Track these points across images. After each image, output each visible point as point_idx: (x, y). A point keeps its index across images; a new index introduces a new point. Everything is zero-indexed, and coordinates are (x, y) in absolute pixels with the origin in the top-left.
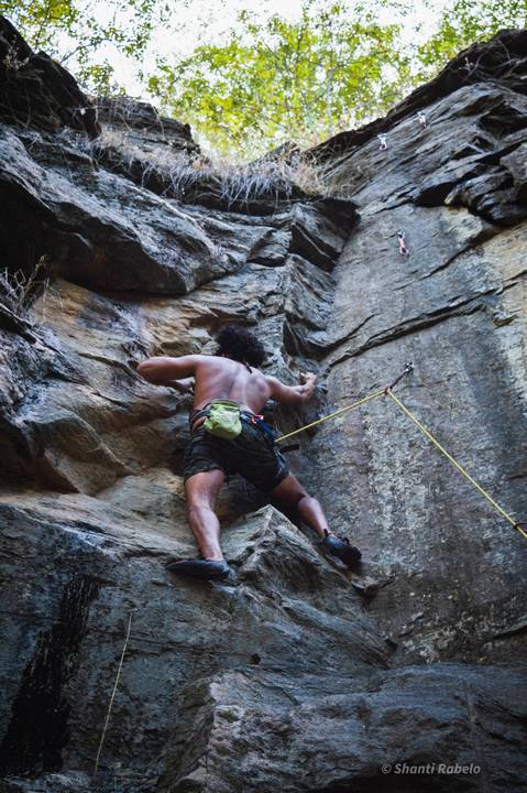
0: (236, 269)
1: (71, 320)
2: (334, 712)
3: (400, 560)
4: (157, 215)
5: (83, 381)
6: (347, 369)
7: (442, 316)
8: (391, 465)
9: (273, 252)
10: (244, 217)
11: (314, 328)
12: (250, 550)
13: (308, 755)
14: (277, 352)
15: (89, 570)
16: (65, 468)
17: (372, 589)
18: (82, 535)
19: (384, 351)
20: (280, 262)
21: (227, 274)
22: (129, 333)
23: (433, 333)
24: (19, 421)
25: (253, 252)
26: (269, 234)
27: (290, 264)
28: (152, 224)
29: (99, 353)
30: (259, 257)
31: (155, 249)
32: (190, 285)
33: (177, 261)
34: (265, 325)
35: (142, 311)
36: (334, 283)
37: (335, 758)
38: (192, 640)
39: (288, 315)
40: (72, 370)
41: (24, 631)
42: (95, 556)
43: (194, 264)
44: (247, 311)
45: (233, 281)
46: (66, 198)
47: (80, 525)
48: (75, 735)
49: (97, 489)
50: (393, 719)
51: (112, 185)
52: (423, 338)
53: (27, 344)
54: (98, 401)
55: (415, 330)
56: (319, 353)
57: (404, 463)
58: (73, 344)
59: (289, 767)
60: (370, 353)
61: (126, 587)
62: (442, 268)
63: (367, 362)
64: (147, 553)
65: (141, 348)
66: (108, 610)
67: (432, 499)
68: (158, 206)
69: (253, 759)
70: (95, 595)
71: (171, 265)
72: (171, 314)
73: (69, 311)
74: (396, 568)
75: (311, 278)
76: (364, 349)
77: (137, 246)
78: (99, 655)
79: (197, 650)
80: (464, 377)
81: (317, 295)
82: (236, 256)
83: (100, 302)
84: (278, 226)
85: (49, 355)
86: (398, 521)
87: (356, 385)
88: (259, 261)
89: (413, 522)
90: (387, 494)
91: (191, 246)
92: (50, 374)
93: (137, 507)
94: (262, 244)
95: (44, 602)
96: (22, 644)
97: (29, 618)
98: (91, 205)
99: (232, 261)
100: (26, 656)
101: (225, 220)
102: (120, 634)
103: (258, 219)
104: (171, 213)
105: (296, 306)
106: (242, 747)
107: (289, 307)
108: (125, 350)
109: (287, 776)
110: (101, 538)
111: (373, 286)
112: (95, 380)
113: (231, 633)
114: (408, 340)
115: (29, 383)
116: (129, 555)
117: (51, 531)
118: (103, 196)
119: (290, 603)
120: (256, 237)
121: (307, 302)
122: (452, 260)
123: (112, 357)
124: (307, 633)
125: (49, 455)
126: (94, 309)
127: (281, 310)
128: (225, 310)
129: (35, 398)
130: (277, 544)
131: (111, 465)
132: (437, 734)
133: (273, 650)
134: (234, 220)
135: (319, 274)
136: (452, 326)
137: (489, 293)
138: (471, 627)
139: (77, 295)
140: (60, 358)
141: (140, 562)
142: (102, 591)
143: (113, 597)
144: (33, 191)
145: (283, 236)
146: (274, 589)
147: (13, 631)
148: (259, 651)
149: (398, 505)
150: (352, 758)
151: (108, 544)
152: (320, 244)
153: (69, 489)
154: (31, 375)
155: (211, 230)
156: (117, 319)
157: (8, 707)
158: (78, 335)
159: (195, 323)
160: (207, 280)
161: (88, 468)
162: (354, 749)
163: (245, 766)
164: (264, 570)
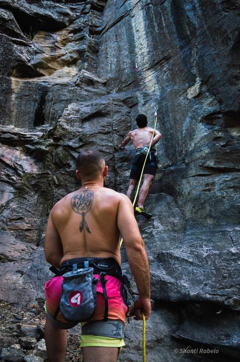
0: (78, 17)
1: (42, 39)
2: (87, 106)
3: (110, 75)
4: (57, 9)
5: (44, 53)
6: (105, 35)
7: (122, 18)
8: (111, 55)
9: (87, 11)
10: (80, 3)
11: (98, 27)
12: (77, 80)
13: (81, 114)
14: (87, 35)
15: (45, 90)
16: (42, 71)
17: (105, 82)
18: (43, 84)
19: (111, 29)
20: (88, 13)
21: (76, 19)
22: (54, 39)
23: (120, 23)
24: (30, 64)
25: (81, 12)
26: (85, 6)
27: (90, 13)
28: (56, 12)
29: (47, 45)
30: (84, 13)
31: (57, 18)
32: (67, 24)
33: (63, 19)
34: (84, 30)
35: (57, 33)
36: (103, 14)
37: (86, 113)
38: (66, 99)
39: (90, 26)
40: (41, 51)
41: (35, 103)
42: (46, 87)
43: (67, 19)
44: (81, 27)
45: (78, 20)
46: (35, 11)
47: (44, 82)
48: (46, 119)
49: (50, 74)
50: (96, 105)
51: (47, 4)
52: (118, 24)
53: (30, 48)
54: (47, 56)
55: (117, 22)
56: (99, 33)
57: (113, 54)
58: (41, 45)
59: (78, 116)
60: (109, 31)
61: (52, 92)
62: (122, 5)
63: (108, 33)
64: (57, 84)
65: (57, 42)
66: (49, 96)
67: (117, 61)
68: (58, 6)
69: (72, 116)
70: (47, 94)
71: (61, 20)
72: (64, 32)
73: (41, 37)
74: (110, 77)
75: (96, 15)
76: (108, 30)
77: (52, 18)
78: (48, 105)
79: (67, 100)
80: (125, 32)
81: (98, 19)
82: (78, 14)
83: (47, 34)
84: (87, 4)
85: (35, 49)
86: (111, 68)
87: (106, 39)
88: (83, 14)
89: (113, 67)
90: (110, 62)
91: (66, 15)
92: (36, 53)
93: (58, 76)
94: (84, 9)
95: (38, 97)
96: (35, 105)
97: (36, 100)
98: (42, 11)
99: (77, 15)
100: (36, 107)
101: (75, 5)
102: (52, 100)
103: (83, 3)
104: (61, 8)
105: (92, 23)
106: (69, 114)
107: (90, 24)
108: (53, 43)
109: (78, 118)
110: (47, 83)
111: (110, 13)
112: (46, 52)
113: (73, 96)
114: (116, 25)
115: (32, 56)
116: (53, 85)
117: (37, 84)
118: (45, 8)
119: (85, 88)
120: (82, 8)
121: (96, 21)
122: (124, 3)
123: (50, 45)
124: (89, 93)
125: (38, 69)
126: (46, 35)
127: (88, 25)
128: (76, 28)
129: (33, 59)
130: (83, 77)
131: (52, 69)
132: (103, 106)
133: (81, 98)
134: (78, 5)
135: (98, 13)
136: (123, 20)
137: (130, 10)
138: (121, 86)
139: (43, 33)
140: (38, 49)
141: (55, 86)
142: (48, 93)
143: (50, 94)
144: (28, 12)
145: (88, 6)
146: (83, 86)
147: (33, 104)
148: (79, 98)
149: (111, 64)
150: (89, 113)
151: (49, 84)
152: (99, 5)
153: (43, 75)
154: (32, 54)
155: (72, 9)
156: (51, 36)
157: (34, 116)
158: (43, 43)
159: (70, 33)
160: (71, 22)
161: (47, 70)
162: (89, 111)
163: (69, 117)
164: (80, 83)
